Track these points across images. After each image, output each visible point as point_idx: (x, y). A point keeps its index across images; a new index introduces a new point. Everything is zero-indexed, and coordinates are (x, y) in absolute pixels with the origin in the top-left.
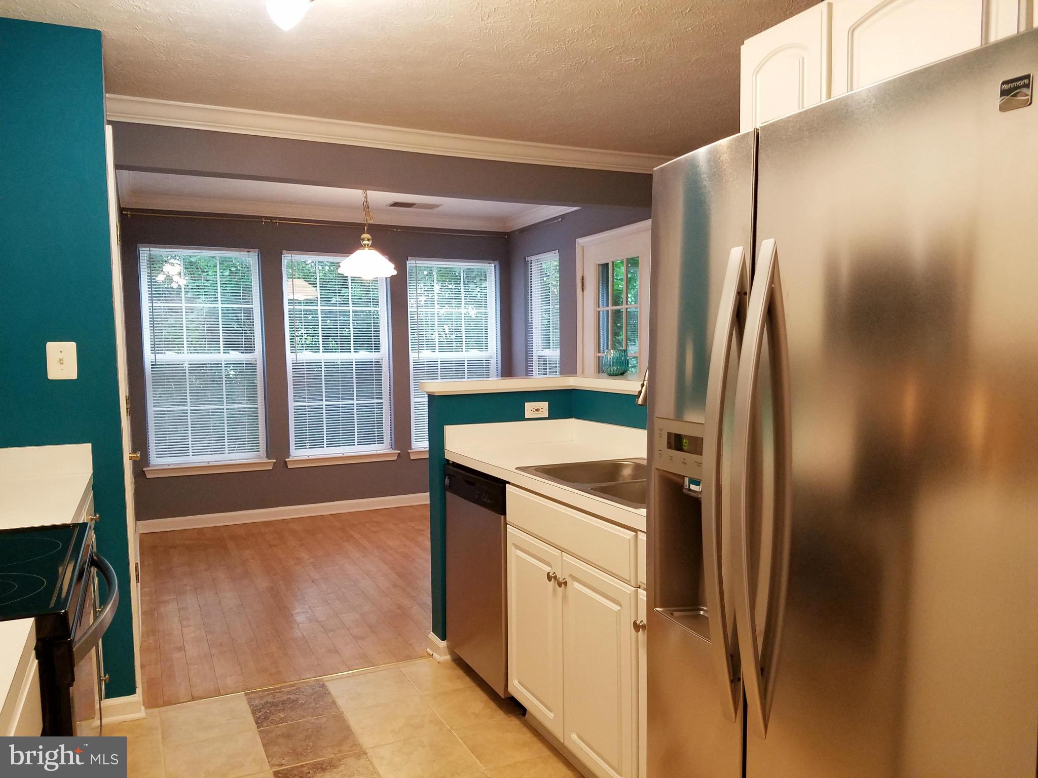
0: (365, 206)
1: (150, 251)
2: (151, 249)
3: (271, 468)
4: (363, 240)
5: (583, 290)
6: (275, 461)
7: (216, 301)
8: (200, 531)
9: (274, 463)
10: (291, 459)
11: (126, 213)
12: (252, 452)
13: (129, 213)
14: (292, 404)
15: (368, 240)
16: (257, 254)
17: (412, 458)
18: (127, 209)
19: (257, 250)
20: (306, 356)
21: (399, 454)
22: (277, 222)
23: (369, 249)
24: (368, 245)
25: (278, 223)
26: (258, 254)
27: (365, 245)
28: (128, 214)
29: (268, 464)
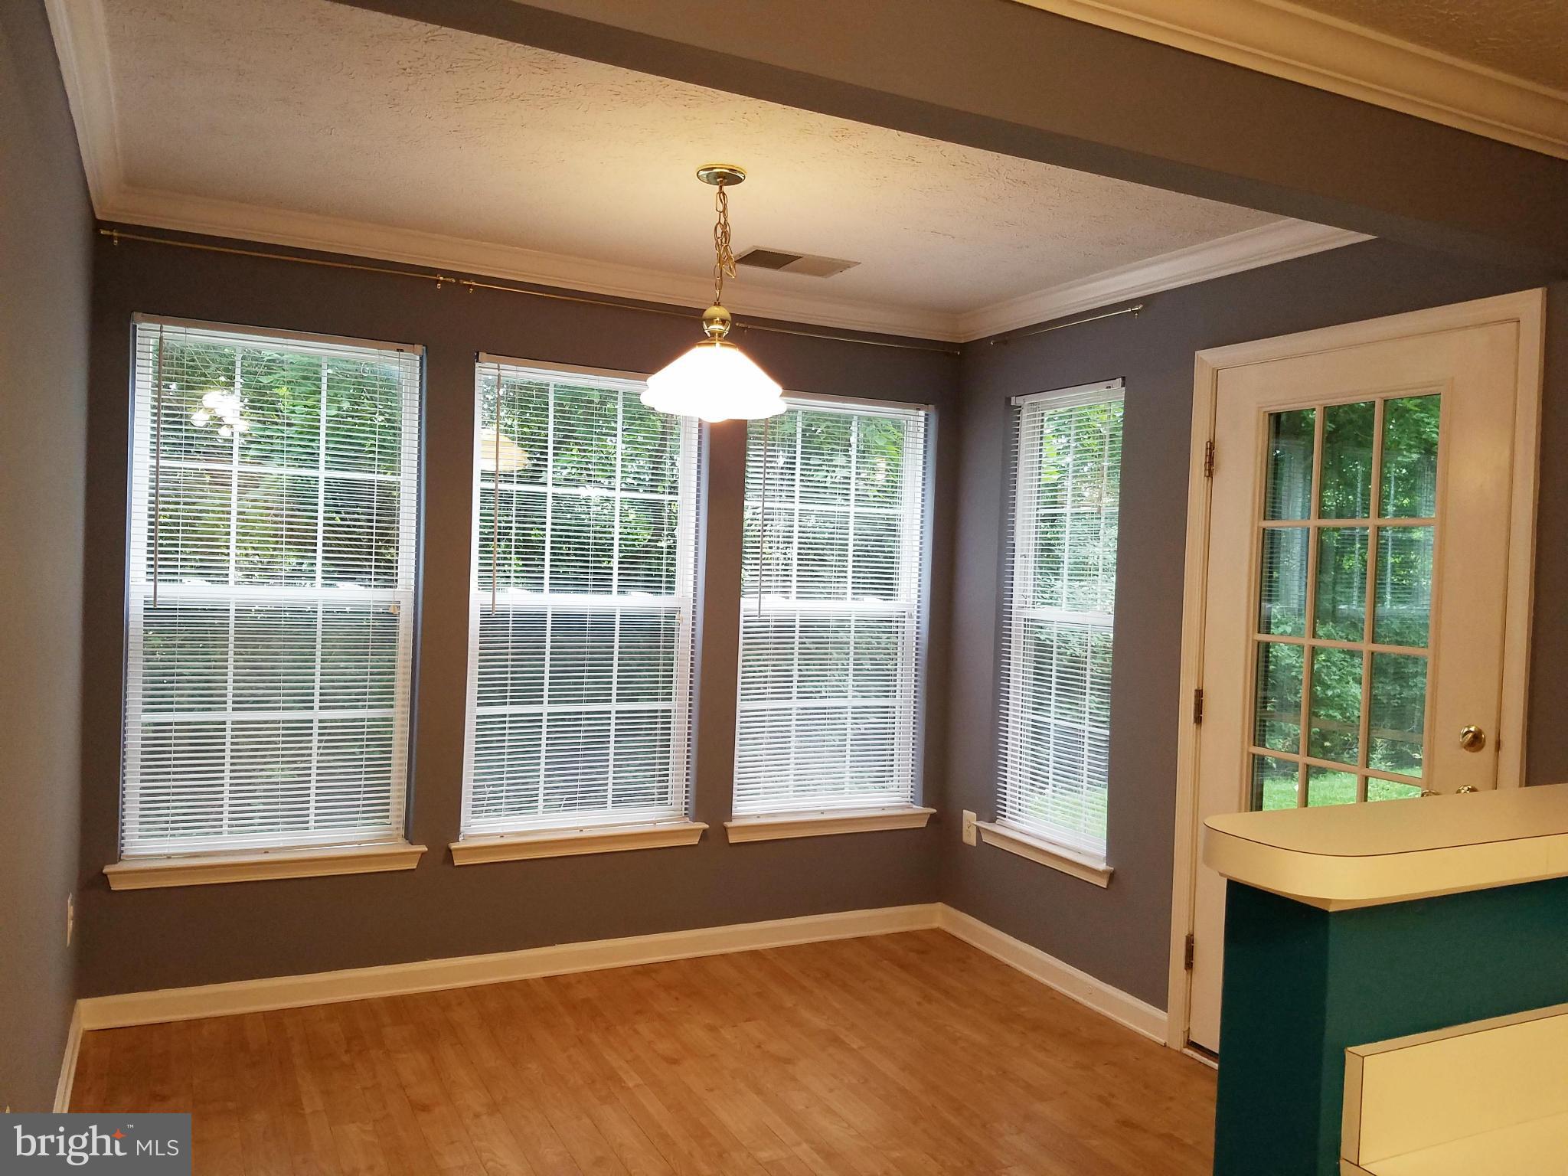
0: (719, 235)
1: (161, 331)
2: (166, 327)
3: (415, 867)
4: (711, 321)
5: (1210, 474)
6: (424, 849)
7: (312, 459)
8: (235, 1024)
9: (423, 854)
10: (461, 844)
11: (108, 233)
12: (374, 824)
13: (115, 234)
14: (473, 710)
15: (723, 322)
16: (418, 358)
17: (733, 839)
18: (111, 225)
19: (420, 348)
20: (515, 598)
21: (704, 830)
22: (470, 286)
23: (722, 345)
24: (720, 335)
25: (473, 287)
26: (421, 358)
27: (713, 334)
28: (111, 238)
29: (407, 854)
